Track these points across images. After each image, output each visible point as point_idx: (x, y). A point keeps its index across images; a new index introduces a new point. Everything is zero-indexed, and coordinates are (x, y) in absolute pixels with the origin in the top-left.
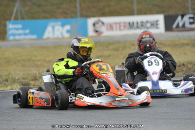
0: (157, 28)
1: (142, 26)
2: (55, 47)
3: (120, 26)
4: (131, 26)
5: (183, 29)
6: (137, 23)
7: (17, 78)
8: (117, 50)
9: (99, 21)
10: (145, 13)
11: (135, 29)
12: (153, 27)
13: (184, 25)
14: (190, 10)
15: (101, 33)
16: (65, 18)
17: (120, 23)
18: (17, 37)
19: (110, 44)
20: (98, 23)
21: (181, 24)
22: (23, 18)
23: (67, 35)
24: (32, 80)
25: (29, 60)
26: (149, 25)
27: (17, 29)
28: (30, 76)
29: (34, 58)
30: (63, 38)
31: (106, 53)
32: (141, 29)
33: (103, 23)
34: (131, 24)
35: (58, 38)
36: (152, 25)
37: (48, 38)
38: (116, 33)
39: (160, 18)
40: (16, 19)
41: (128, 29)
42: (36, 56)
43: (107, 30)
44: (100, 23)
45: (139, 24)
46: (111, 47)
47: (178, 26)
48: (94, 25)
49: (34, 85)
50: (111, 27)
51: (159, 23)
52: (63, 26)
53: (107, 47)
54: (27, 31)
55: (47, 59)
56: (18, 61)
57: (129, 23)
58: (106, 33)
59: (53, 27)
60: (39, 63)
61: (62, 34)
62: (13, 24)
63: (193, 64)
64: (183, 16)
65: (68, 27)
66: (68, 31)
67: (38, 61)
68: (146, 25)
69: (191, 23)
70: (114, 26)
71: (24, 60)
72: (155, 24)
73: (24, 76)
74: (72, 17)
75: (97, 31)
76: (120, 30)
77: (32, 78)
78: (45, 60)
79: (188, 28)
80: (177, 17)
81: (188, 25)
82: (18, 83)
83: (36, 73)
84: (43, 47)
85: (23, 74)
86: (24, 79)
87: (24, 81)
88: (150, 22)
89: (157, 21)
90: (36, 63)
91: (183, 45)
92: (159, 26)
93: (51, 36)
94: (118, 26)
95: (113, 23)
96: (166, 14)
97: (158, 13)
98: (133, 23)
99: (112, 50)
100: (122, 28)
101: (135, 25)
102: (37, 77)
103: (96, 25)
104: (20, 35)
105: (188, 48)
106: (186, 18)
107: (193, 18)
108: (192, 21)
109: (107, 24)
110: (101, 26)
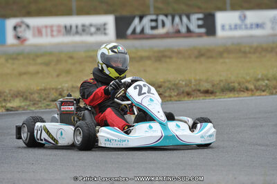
0: (105, 34)
1: (84, 30)
3: (52, 31)
4: (68, 30)
5: (141, 36)
6: (77, 27)
8: (47, 64)
9: (23, 22)
10: (88, 13)
11: (74, 35)
12: (99, 32)
13: (142, 31)
14: (152, 10)
15: (25, 40)
17: (52, 27)
19: (37, 56)
20: (20, 26)
21: (138, 30)
26: (93, 30)
31: (32, 69)
32: (81, 35)
33: (28, 26)
34: (68, 28)
36: (98, 29)
38: (46, 40)
39: (110, 20)
41: (63, 35)
43: (34, 35)
44: (24, 27)
46: (39, 60)
47: (134, 32)
48: (15, 28)
50: (39, 32)
51: (107, 27)
53: (34, 59)
57: (66, 27)
58: (32, 40)
63: (156, 85)
64: (141, 18)
68: (90, 30)
69: (153, 28)
70: (44, 31)
72: (101, 29)
75: (19, 38)
76: (52, 36)
79: (148, 34)
80: (132, 19)
81: (148, 31)
88: (95, 26)
89: (105, 24)
92: (107, 31)
94: (49, 30)
95: (43, 27)
96: (118, 14)
97: (106, 12)
98: (71, 27)
99: (41, 64)
100: (55, 33)
101: (74, 28)
103: (19, 29)
105: (148, 62)
106: (146, 21)
107: (156, 21)
108: (154, 24)
109: (34, 27)
110: (25, 30)
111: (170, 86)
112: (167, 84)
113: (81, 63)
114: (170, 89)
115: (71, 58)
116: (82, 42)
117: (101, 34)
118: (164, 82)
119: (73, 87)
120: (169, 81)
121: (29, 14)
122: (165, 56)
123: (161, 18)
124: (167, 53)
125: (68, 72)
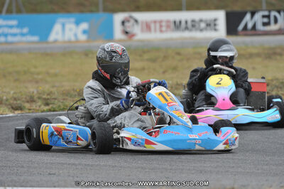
0: (216, 30)
1: (193, 26)
2: (64, 55)
3: (161, 26)
4: (177, 25)
5: (253, 32)
6: (186, 22)
7: (5, 98)
8: (154, 60)
9: (131, 17)
10: (198, 8)
11: (183, 31)
12: (208, 28)
13: (254, 27)
15: (133, 35)
16: (82, 12)
17: (161, 22)
18: (10, 39)
19: (144, 52)
20: (128, 21)
21: (250, 26)
22: (19, 11)
23: (83, 37)
24: (28, 102)
25: (25, 73)
26: (203, 25)
27: (11, 27)
28: (24, 96)
29: (33, 70)
30: (77, 41)
31: (138, 65)
32: (191, 30)
33: (136, 21)
34: (178, 23)
35: (70, 42)
36: (208, 25)
37: (55, 41)
38: (155, 36)
39: (220, 16)
40: (9, 11)
41: (173, 31)
42: (35, 67)
43: (142, 31)
44: (132, 21)
45: (189, 24)
46: (146, 56)
47: (245, 28)
48: (123, 23)
49: (30, 110)
50: (148, 27)
51: (217, 22)
52: (77, 23)
53: (141, 56)
54: (25, 30)
55: (52, 71)
56: (10, 73)
57: (175, 22)
58: (140, 35)
59: (63, 25)
60: (40, 77)
61: (76, 35)
62: (4, 19)
64: (253, 14)
65: (84, 26)
66: (84, 32)
67: (38, 74)
68: (199, 26)
69: (265, 24)
70: (152, 26)
71: (18, 73)
72: (211, 25)
73: (15, 96)
74: (91, 11)
75: (127, 33)
76: (161, 31)
77: (28, 98)
78: (48, 73)
79: (260, 31)
80: (243, 15)
81: (260, 27)
82: (6, 105)
83: (33, 92)
84: (47, 55)
85: (15, 93)
86: (15, 99)
87: (15, 102)
88: (206, 21)
89: (215, 20)
90: (36, 76)
91: (251, 56)
92: (217, 27)
93: (60, 37)
94: (158, 25)
95: (151, 22)
96: (229, 10)
97: (217, 8)
98: (180, 22)
99: (148, 60)
100: (164, 29)
101: (183, 24)
102: (35, 98)
103: (127, 24)
104: (15, 35)
105: (258, 60)
106: (258, 17)
107: (268, 17)
108: (266, 20)
109: (142, 22)
110: (133, 25)
111: (277, 84)
112: (274, 82)
113: (188, 59)
114: (277, 87)
115: (179, 54)
116: (191, 38)
117: (211, 30)
118: (272, 80)
119: (177, 84)
120: (277, 79)
121: (138, 9)
122: (275, 54)
123: (274, 13)
124: (278, 51)
125: (175, 69)
